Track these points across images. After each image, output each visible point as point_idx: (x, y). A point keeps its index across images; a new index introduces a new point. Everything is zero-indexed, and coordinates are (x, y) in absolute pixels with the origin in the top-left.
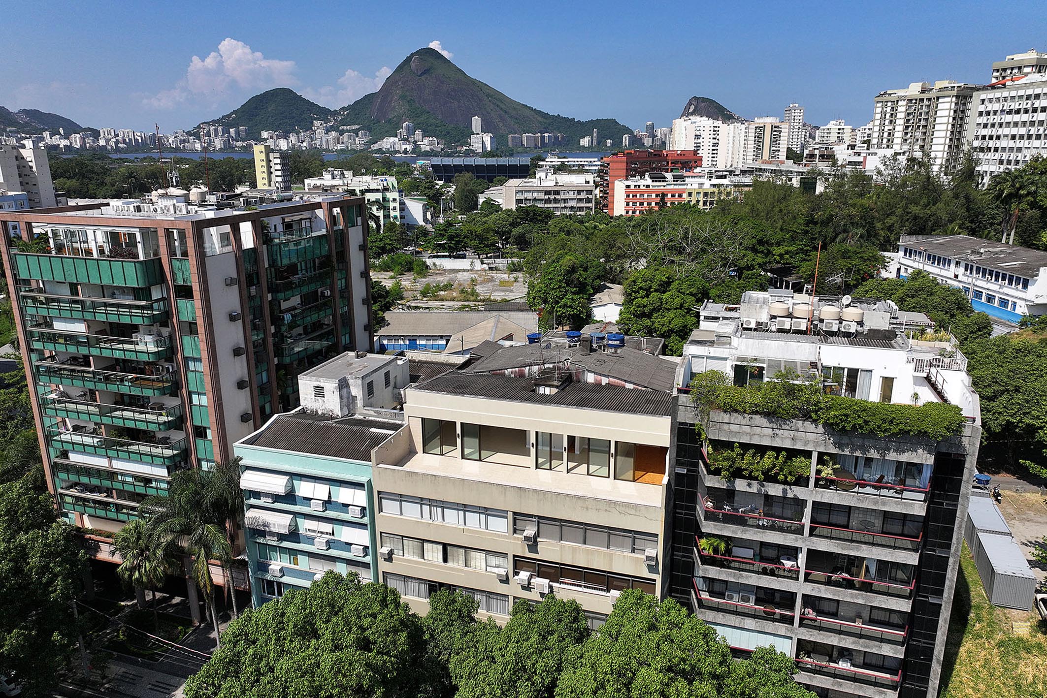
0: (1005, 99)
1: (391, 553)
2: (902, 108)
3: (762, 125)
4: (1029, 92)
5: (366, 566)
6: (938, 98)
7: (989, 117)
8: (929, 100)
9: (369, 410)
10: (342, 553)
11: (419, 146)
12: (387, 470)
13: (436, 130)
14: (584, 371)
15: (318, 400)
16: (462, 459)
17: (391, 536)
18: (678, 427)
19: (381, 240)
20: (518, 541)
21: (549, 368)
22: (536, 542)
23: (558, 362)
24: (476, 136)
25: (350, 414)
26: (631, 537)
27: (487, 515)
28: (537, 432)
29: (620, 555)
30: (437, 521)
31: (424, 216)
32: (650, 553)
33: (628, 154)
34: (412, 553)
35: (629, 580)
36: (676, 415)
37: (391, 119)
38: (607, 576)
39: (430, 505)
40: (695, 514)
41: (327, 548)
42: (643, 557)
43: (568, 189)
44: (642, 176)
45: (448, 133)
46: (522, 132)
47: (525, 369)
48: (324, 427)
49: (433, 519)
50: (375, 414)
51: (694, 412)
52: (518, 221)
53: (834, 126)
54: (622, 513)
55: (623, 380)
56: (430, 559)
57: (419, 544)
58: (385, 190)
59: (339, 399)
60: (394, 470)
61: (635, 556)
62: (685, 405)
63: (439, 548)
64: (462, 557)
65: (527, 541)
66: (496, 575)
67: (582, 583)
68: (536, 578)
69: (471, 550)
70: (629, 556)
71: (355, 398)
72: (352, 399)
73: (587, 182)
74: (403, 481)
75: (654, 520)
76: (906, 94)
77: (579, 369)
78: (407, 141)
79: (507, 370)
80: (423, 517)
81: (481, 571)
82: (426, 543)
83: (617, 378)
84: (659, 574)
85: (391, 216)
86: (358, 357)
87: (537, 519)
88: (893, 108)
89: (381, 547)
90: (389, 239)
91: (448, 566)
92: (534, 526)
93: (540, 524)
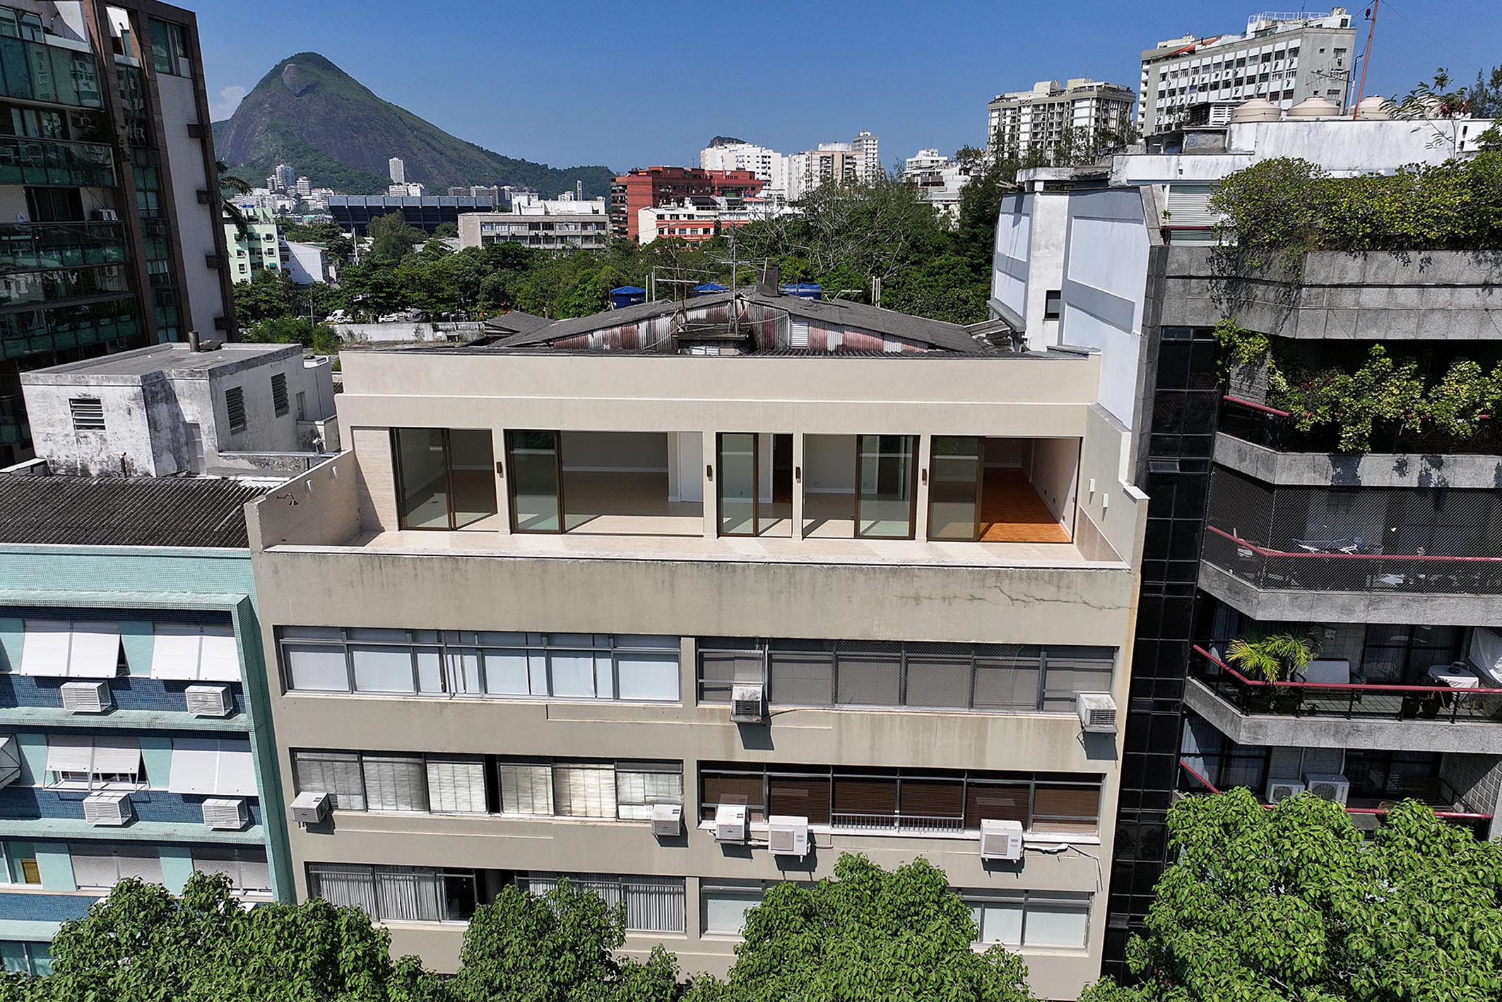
0: (1196, 70)
1: (327, 807)
2: (1026, 118)
3: (830, 155)
4: (1229, 57)
5: (253, 853)
6: (1073, 102)
7: (1174, 98)
8: (1061, 105)
9: (234, 458)
10: (176, 828)
11: (305, 202)
12: (301, 558)
13: (332, 178)
14: (783, 320)
15: (86, 437)
16: (511, 533)
17: (324, 758)
18: (1163, 343)
19: (248, 294)
20: (712, 719)
21: (697, 320)
22: (766, 716)
23: (721, 302)
24: (396, 187)
25: (184, 474)
26: (1038, 668)
27: (618, 657)
28: (719, 436)
29: (1008, 721)
30: (465, 695)
31: (324, 271)
32: (1097, 701)
33: (655, 173)
34: (390, 798)
35: (1028, 786)
36: (1160, 305)
37: (255, 161)
38: (965, 784)
39: (440, 651)
40: (1193, 585)
41: (128, 820)
42: (1073, 717)
43: (567, 220)
44: (680, 202)
45: (352, 182)
46: (469, 184)
47: (638, 327)
48: (100, 487)
49: (453, 691)
50: (254, 467)
51: (1209, 293)
52: (489, 268)
53: (925, 158)
54: (1018, 600)
55: (879, 332)
56: (448, 806)
57: (411, 768)
58: (250, 220)
59: (147, 428)
60: (323, 557)
61: (1051, 718)
62: (1186, 274)
63: (474, 771)
64: (545, 788)
65: (742, 714)
66: (649, 825)
67: (895, 814)
68: (763, 819)
69: (571, 765)
70: (1033, 721)
71: (194, 429)
72: (187, 433)
73: (595, 212)
74: (352, 586)
75: (1110, 608)
76: (1031, 98)
77: (771, 315)
78: (284, 194)
79: (592, 334)
80: (420, 689)
81: (601, 822)
82: (433, 764)
83: (864, 331)
84: (1117, 759)
85: (265, 264)
86: (198, 349)
87: (767, 650)
88: (1015, 118)
89: (298, 791)
90: (264, 292)
91: (502, 821)
92: (757, 671)
93: (773, 663)
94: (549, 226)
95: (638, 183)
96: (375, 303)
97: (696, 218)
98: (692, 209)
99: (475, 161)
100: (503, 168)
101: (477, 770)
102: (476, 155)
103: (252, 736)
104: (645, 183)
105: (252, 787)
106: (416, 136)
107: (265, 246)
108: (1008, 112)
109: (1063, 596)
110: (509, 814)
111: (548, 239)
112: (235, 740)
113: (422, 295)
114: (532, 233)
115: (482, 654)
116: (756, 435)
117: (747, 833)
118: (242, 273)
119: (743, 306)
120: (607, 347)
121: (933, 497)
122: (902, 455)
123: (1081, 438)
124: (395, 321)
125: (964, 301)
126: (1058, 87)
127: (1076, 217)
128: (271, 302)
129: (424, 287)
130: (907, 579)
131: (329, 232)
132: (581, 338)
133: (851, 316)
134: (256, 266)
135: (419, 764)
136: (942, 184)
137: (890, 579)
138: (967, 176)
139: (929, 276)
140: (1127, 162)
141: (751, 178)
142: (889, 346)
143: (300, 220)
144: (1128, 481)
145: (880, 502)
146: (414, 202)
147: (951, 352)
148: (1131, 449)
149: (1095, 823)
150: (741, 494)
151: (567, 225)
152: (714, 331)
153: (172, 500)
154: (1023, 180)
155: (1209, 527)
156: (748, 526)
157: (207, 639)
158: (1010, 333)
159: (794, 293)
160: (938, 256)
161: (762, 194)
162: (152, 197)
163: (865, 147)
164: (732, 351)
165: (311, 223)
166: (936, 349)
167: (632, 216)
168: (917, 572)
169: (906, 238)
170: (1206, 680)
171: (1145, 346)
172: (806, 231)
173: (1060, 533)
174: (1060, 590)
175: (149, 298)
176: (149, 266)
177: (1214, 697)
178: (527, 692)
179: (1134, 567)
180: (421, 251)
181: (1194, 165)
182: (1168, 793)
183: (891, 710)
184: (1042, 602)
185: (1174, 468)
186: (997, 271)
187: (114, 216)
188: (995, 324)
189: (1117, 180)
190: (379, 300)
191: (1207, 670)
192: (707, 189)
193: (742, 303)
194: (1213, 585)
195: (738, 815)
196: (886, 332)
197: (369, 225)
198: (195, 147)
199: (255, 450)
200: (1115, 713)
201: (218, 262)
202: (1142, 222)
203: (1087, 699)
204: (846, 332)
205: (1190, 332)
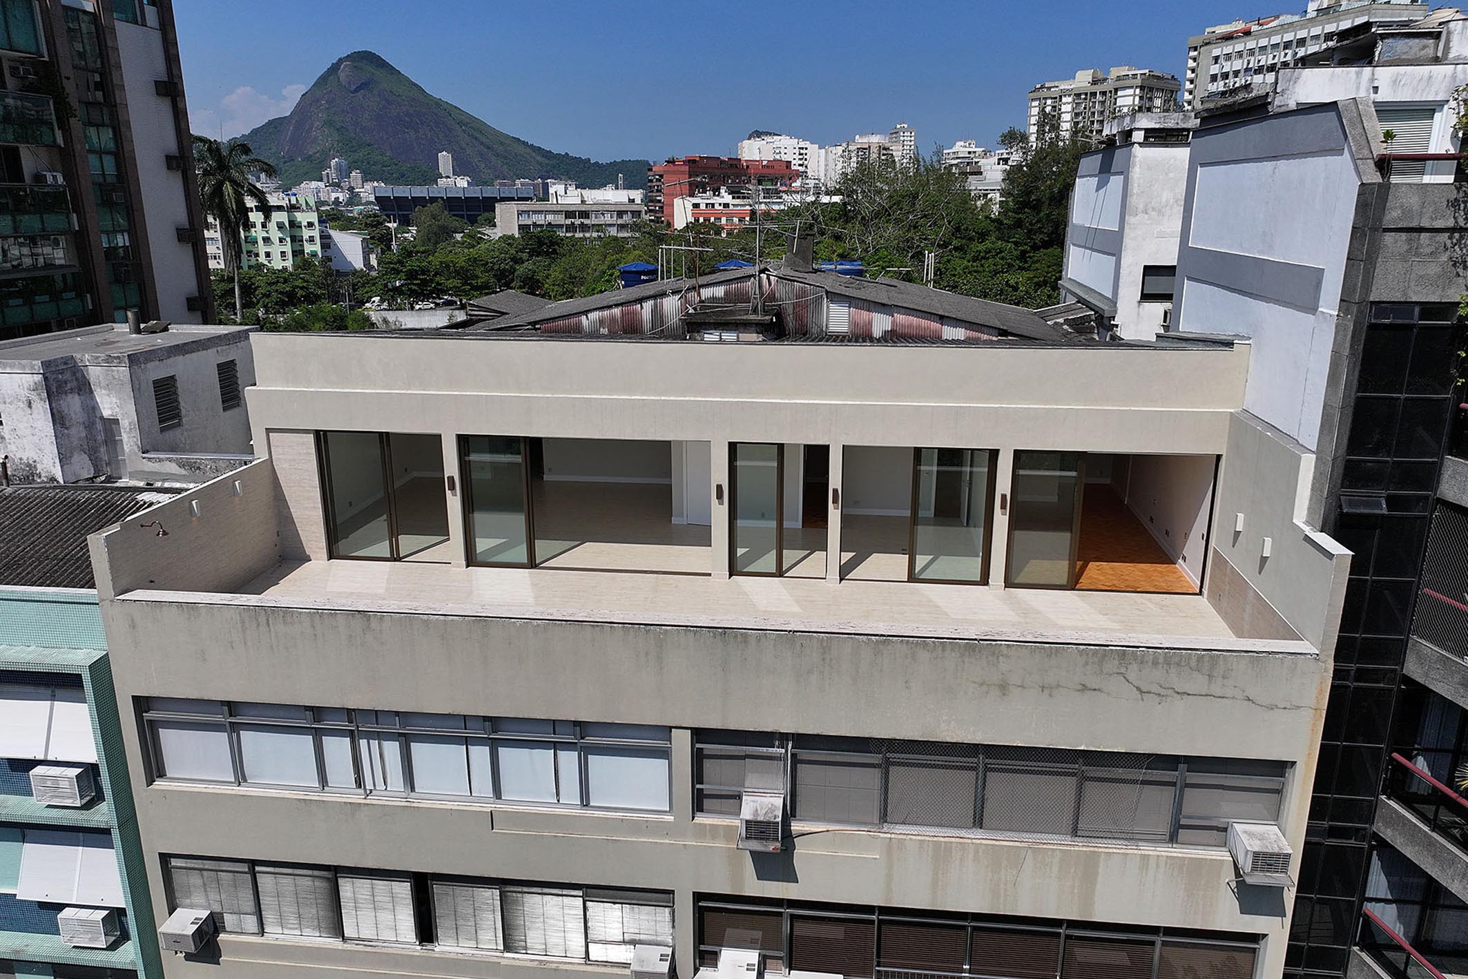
0: (1251, 52)
1: (211, 929)
2: (1067, 106)
3: (867, 146)
6: (1116, 90)
7: (1227, 81)
8: (1104, 93)
9: (160, 460)
10: (29, 942)
11: (358, 194)
12: (164, 608)
13: (384, 171)
14: (818, 301)
16: (468, 565)
17: (206, 867)
18: (1372, 327)
19: (286, 281)
20: (714, 838)
21: (713, 299)
22: (788, 839)
23: (743, 277)
24: (445, 180)
25: (103, 478)
26: (1174, 784)
27: (586, 751)
28: (733, 447)
29: (1130, 856)
30: (385, 793)
31: (364, 258)
32: (1262, 838)
33: (691, 162)
34: (293, 920)
35: (1152, 943)
36: (1372, 270)
37: (311, 156)
38: (1063, 937)
39: (351, 734)
40: (1396, 670)
42: (1222, 855)
43: (603, 209)
44: (716, 192)
45: (403, 176)
46: (515, 177)
47: (642, 308)
49: (369, 786)
50: (183, 472)
51: (1448, 253)
52: (525, 256)
53: (962, 149)
54: (1150, 692)
55: (937, 315)
56: (367, 933)
57: (318, 883)
58: (293, 208)
59: (52, 425)
60: (192, 608)
61: (1190, 856)
62: (1414, 224)
63: (397, 891)
64: (492, 916)
65: (755, 838)
66: (627, 972)
67: (963, 971)
68: (783, 968)
69: (525, 889)
70: (1165, 858)
71: (113, 426)
72: (105, 430)
73: (632, 201)
74: (233, 647)
75: (1285, 708)
76: (1072, 87)
77: (803, 293)
78: (338, 187)
79: (587, 316)
80: (327, 782)
81: (566, 963)
82: (347, 879)
83: (918, 313)
84: (1285, 916)
85: (306, 252)
86: (138, 331)
87: (790, 748)
88: (1055, 107)
89: (172, 910)
90: (301, 278)
91: (437, 956)
92: (777, 774)
93: (798, 765)
94: (585, 214)
95: (674, 173)
96: (410, 290)
97: (731, 207)
98: (727, 198)
99: (521, 155)
100: (547, 162)
101: (404, 890)
102: (521, 149)
103: (116, 834)
104: (683, 173)
105: (118, 897)
106: (464, 131)
107: (306, 234)
108: (1049, 102)
109: (1216, 690)
110: (445, 947)
111: (584, 227)
112: (96, 836)
113: (456, 282)
114: (568, 222)
115: (406, 741)
116: (781, 447)
118: (284, 260)
119: (770, 282)
120: (604, 331)
121: (1013, 526)
123: (1219, 457)
124: (431, 308)
125: (1012, 287)
126: (1100, 76)
127: (1202, 165)
128: (307, 289)
129: (458, 274)
130: (990, 658)
131: (372, 221)
132: (574, 320)
133: (901, 296)
134: (298, 253)
135: (328, 879)
136: (981, 173)
137: (966, 660)
138: (1006, 166)
139: (974, 261)
140: (1298, 78)
141: (787, 167)
142: (949, 332)
143: (351, 211)
144: (1308, 523)
145: (938, 529)
147: (1027, 340)
148: (1314, 478)
150: (763, 516)
151: (603, 214)
152: (732, 312)
154: (1115, 132)
155: (1426, 590)
156: (768, 562)
157: (59, 705)
158: (1093, 317)
159: (831, 270)
160: (982, 242)
161: (797, 184)
162: (109, 160)
163: (902, 138)
164: (754, 337)
165: (361, 214)
166: (1007, 336)
167: (668, 205)
168: (1005, 651)
169: (949, 222)
170: (1409, 801)
172: (843, 214)
173: (1180, 578)
174: (1213, 681)
175: (103, 273)
176: (104, 238)
177: (1430, 832)
178: (466, 791)
179: (1324, 651)
180: (459, 239)
181: (1396, 80)
182: (1344, 949)
183: (962, 836)
184: (1186, 696)
185: (1379, 506)
186: (1071, 246)
187: (60, 180)
188: (1074, 307)
189: (1283, 103)
190: (414, 287)
191: (1409, 787)
192: (743, 178)
193: (768, 278)
194: (1433, 674)
195: (748, 965)
196: (946, 315)
197: (413, 215)
198: (165, 106)
199: (193, 451)
200: (1288, 856)
201: (192, 237)
202: (1340, 152)
203: (1245, 832)
204: (895, 315)
205: (1413, 311)
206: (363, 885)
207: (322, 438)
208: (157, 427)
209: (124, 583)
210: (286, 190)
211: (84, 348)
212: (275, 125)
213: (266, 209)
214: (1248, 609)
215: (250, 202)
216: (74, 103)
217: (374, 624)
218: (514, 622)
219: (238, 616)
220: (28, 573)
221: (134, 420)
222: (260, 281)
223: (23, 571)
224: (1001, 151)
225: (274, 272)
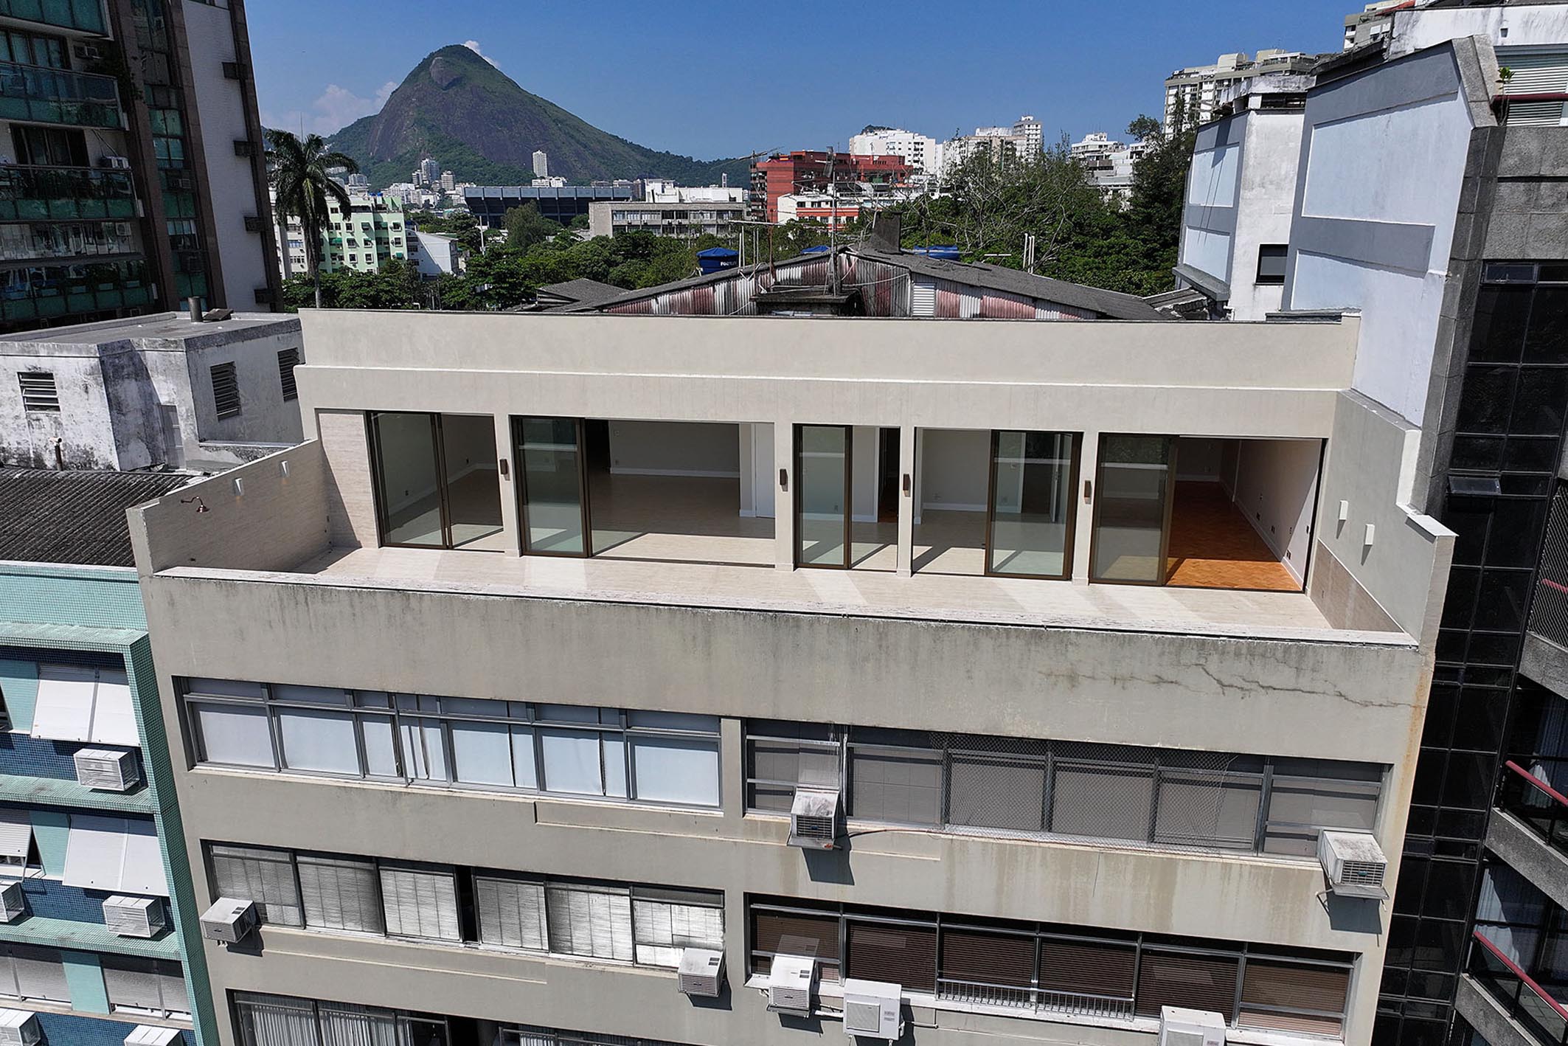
1: (253, 920)
2: (1208, 95)
3: (988, 140)
5: (169, 969)
9: (217, 449)
10: (76, 930)
11: (449, 197)
12: (203, 585)
13: (476, 171)
14: (902, 282)
15: (38, 420)
16: (522, 554)
17: (248, 855)
18: (1485, 287)
19: (370, 284)
20: (765, 835)
21: (790, 281)
22: (843, 838)
23: (821, 257)
24: (539, 181)
25: (160, 467)
26: (1259, 788)
27: (633, 741)
28: (798, 429)
29: (1210, 865)
30: (427, 783)
31: (452, 262)
32: (1354, 846)
33: (797, 158)
34: (334, 913)
35: (1236, 961)
36: (1485, 225)
37: (401, 156)
38: (1138, 951)
39: (392, 720)
40: (1510, 670)
41: (19, 915)
42: (1312, 865)
43: (702, 208)
44: (823, 189)
45: (496, 176)
46: (613, 178)
47: (714, 290)
48: (22, 481)
49: (411, 774)
52: (620, 258)
53: (1092, 143)
54: (1232, 686)
55: (1030, 297)
56: (408, 929)
57: (360, 876)
58: (378, 209)
59: (108, 410)
60: (231, 585)
61: (1276, 865)
62: (1533, 173)
63: (441, 886)
64: (536, 914)
65: (807, 835)
66: (675, 976)
67: (1031, 985)
68: (840, 978)
69: (571, 886)
70: (1248, 868)
71: (171, 413)
72: (163, 418)
73: (733, 200)
74: (271, 626)
75: (1381, 705)
76: (1214, 73)
77: (885, 275)
78: (429, 189)
79: (657, 300)
80: (368, 770)
81: (613, 965)
82: (389, 872)
83: (1010, 295)
84: (1381, 933)
85: (392, 254)
86: (200, 319)
87: (845, 742)
88: (1195, 95)
89: (214, 899)
90: (386, 282)
91: (481, 954)
92: (832, 770)
93: (855, 760)
94: (683, 214)
95: (779, 169)
96: (498, 294)
97: (839, 206)
99: (619, 154)
100: (646, 160)
101: (446, 884)
102: (620, 148)
103: (159, 820)
104: (786, 169)
105: (162, 887)
106: (560, 129)
107: (392, 235)
108: (1188, 89)
109: (1304, 683)
110: (489, 946)
111: (682, 228)
112: (138, 822)
114: (665, 222)
115: (448, 727)
116: (849, 429)
117: (815, 1001)
118: (369, 263)
119: (851, 262)
121: (1100, 520)
122: (1057, 462)
123: (1325, 441)
126: (1246, 60)
127: (1318, 126)
128: (392, 293)
129: (549, 278)
130: (1058, 646)
131: (462, 224)
132: (645, 302)
133: (992, 279)
134: (383, 256)
135: (369, 871)
136: (1112, 168)
137: (1033, 648)
138: (1138, 159)
139: (1096, 257)
140: (1417, 21)
141: (900, 163)
142: (1041, 313)
143: (441, 214)
144: (1412, 505)
145: (1023, 524)
146: (551, 193)
148: (1419, 456)
149: (1338, 1021)
150: (828, 509)
151: (702, 214)
152: (807, 293)
153: (101, 499)
154: (1231, 100)
155: (1546, 581)
156: (837, 555)
157: (102, 686)
158: (1206, 303)
159: (922, 254)
160: (1105, 238)
161: (910, 180)
162: (175, 145)
163: (1027, 132)
165: (450, 216)
167: (771, 204)
168: (1073, 637)
169: (1069, 217)
170: (1525, 814)
171: (1454, 291)
172: (955, 209)
173: (1283, 576)
174: (1301, 675)
175: (168, 262)
176: (170, 225)
177: (1545, 846)
178: (510, 782)
179: (1425, 643)
180: (551, 241)
181: (1527, 22)
182: (1451, 976)
183: (1029, 839)
184: (1270, 691)
185: (1492, 487)
186: (1187, 229)
187: (126, 164)
188: (1188, 293)
189: (1399, 50)
190: (502, 291)
191: (1527, 799)
192: (852, 175)
193: (848, 259)
194: (1551, 672)
195: (802, 972)
196: (1040, 297)
197: (504, 217)
198: (233, 90)
199: (252, 439)
200: (1381, 867)
201: (259, 225)
202: (1453, 96)
203: (1337, 840)
204: (985, 297)
205: (1532, 269)
206: (405, 878)
207: (370, 416)
208: (215, 415)
209: (164, 559)
210: (375, 192)
211: (141, 334)
212: (364, 124)
213: (347, 210)
214: (1351, 604)
215: (332, 202)
216: (140, 86)
217: (414, 603)
218: (557, 603)
219: (276, 593)
220: (76, 555)
221: (190, 407)
222: (344, 284)
223: (71, 552)
224: (1136, 145)
225: (358, 275)
